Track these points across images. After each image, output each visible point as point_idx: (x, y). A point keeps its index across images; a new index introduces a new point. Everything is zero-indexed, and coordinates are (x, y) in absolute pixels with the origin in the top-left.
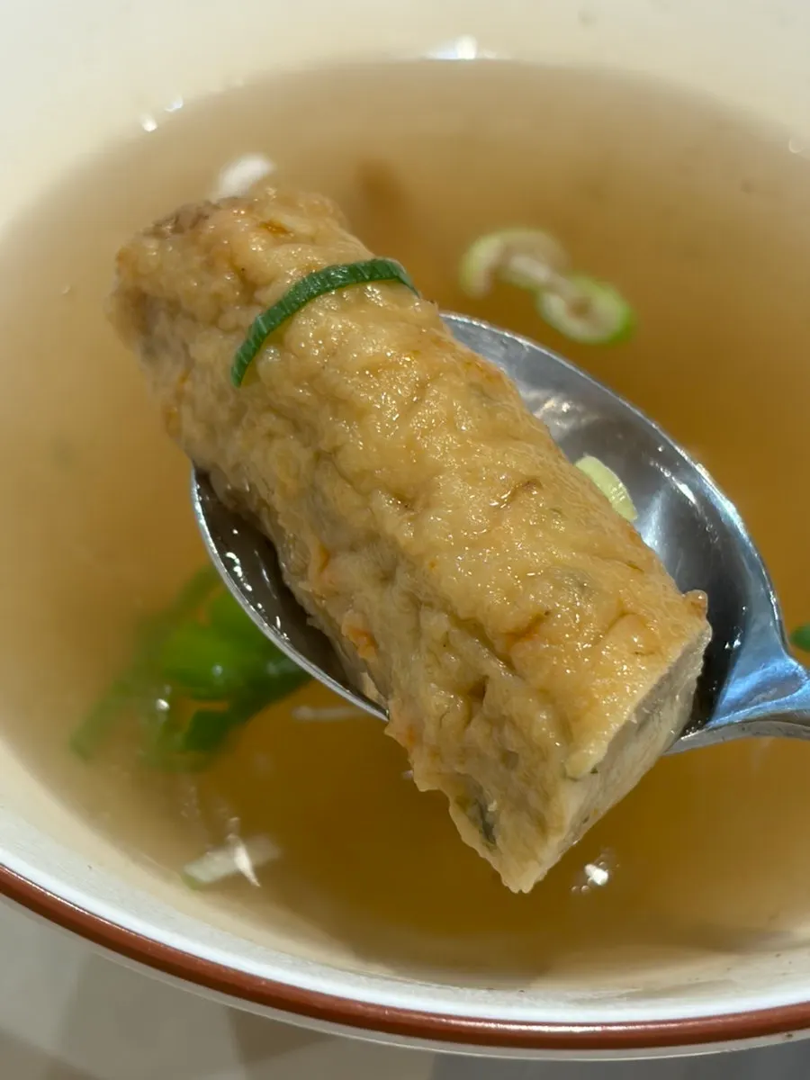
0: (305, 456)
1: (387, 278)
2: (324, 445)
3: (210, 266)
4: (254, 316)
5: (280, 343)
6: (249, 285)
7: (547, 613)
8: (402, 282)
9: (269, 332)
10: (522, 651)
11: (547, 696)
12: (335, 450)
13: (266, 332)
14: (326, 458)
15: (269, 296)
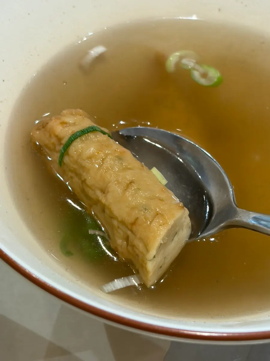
0: (80, 181)
1: (93, 131)
2: (83, 179)
3: (50, 136)
4: (61, 148)
5: (68, 154)
6: (59, 139)
7: (137, 218)
8: (96, 130)
9: (64, 152)
10: (134, 228)
11: (141, 239)
12: (85, 180)
13: (63, 152)
14: (84, 182)
15: (64, 141)
